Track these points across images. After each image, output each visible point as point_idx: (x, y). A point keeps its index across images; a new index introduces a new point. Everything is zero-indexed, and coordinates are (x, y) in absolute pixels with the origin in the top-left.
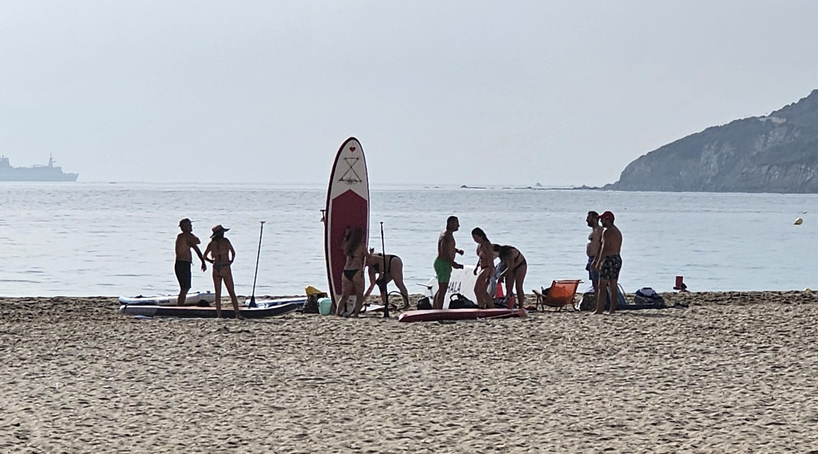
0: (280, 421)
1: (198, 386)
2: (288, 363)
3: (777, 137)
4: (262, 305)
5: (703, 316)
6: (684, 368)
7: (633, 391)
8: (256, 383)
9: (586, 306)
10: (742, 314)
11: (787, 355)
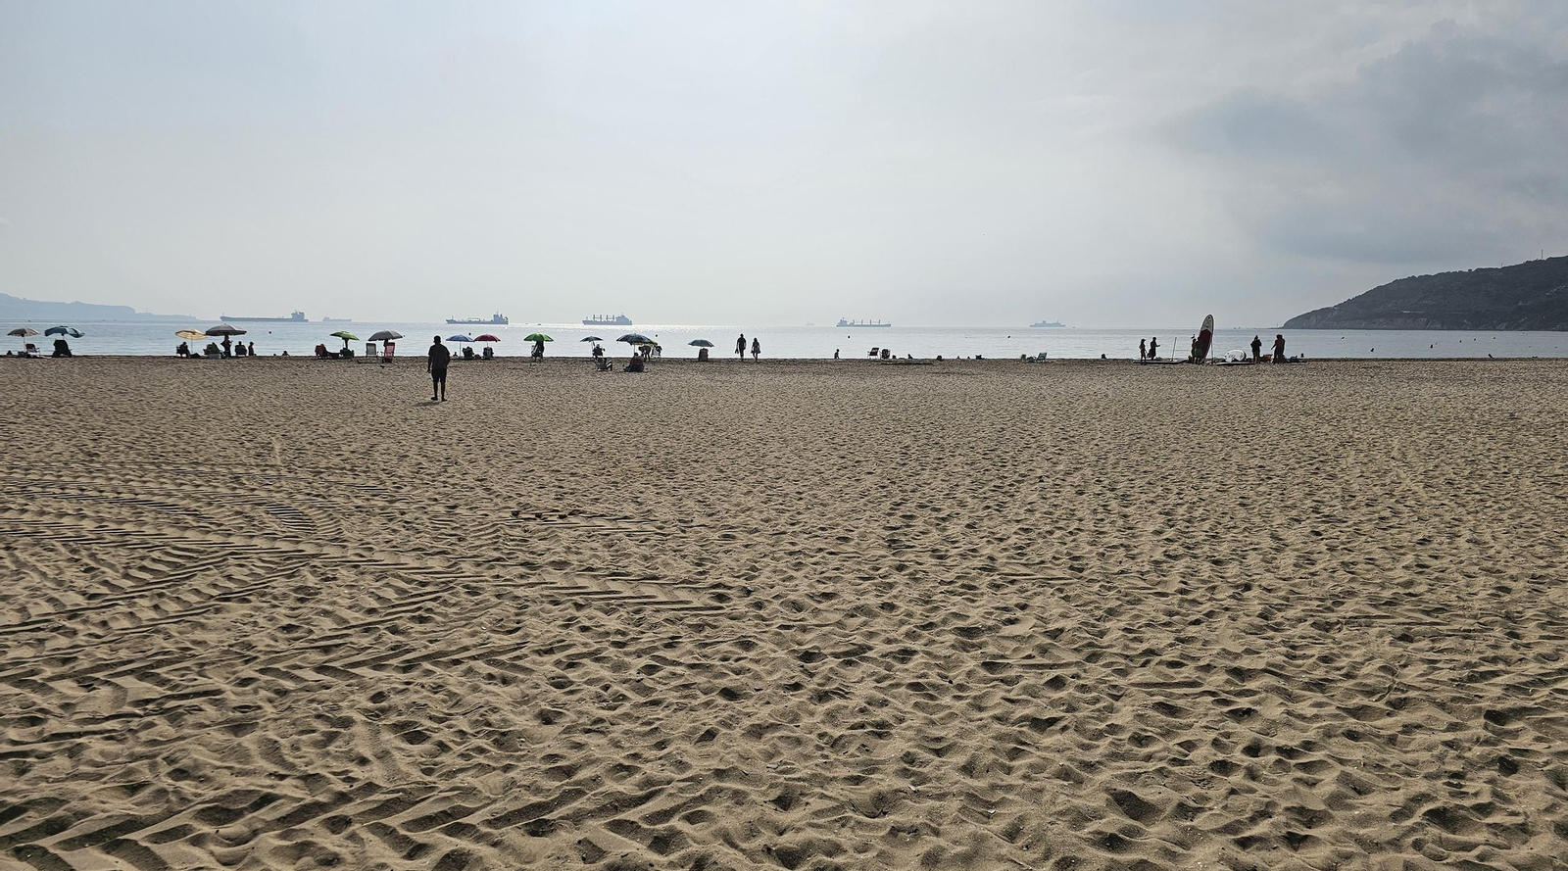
0: (1182, 393)
1: (1157, 383)
2: (1183, 377)
3: (1335, 313)
4: (1175, 361)
5: (1311, 365)
6: (1306, 380)
7: (1290, 386)
8: (1174, 382)
9: (1274, 362)
10: (1325, 364)
11: (1340, 377)
